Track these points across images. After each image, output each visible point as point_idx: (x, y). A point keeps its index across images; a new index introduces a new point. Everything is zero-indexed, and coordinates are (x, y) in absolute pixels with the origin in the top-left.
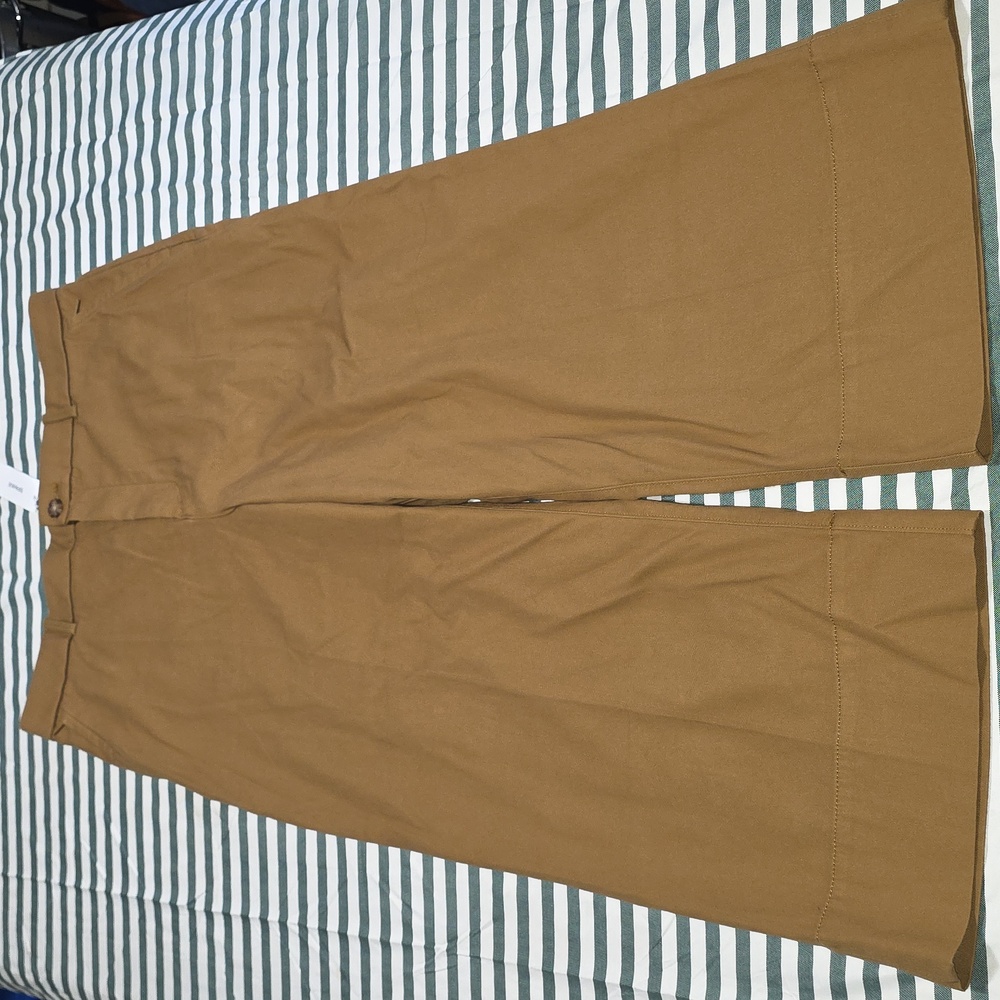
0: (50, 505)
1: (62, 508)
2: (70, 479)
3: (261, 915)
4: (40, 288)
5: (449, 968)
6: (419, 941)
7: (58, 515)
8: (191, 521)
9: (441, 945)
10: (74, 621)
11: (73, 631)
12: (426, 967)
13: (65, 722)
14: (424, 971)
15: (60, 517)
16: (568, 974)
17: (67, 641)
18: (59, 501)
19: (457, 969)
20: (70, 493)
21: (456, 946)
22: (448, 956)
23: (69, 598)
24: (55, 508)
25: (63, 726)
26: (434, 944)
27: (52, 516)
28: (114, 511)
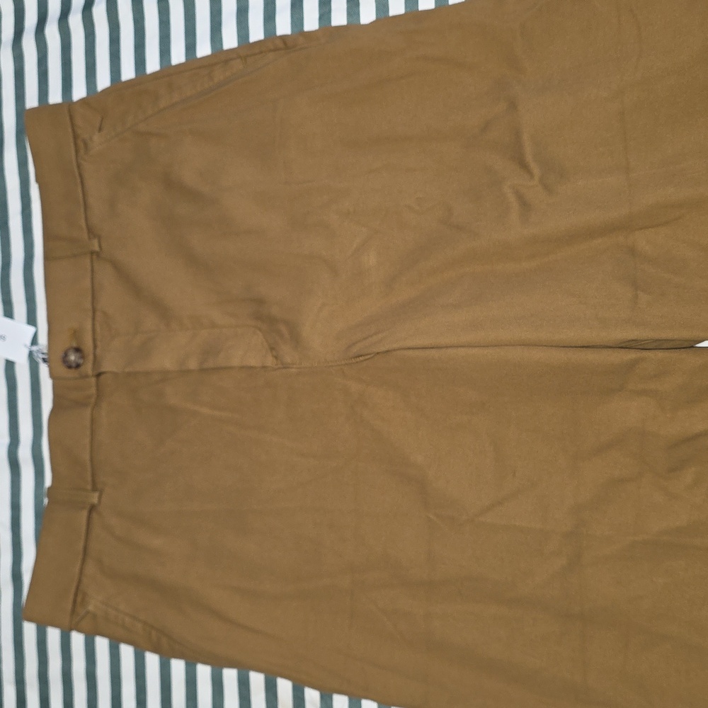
0: (66, 355)
1: (83, 357)
2: (94, 325)
4: (32, 101)
7: (78, 366)
8: (293, 370)
10: (94, 489)
11: (95, 501)
13: (91, 608)
15: (82, 369)
17: (85, 513)
18: (78, 350)
20: (94, 340)
23: (88, 463)
24: (72, 357)
25: (88, 612)
27: (70, 367)
28: (164, 360)
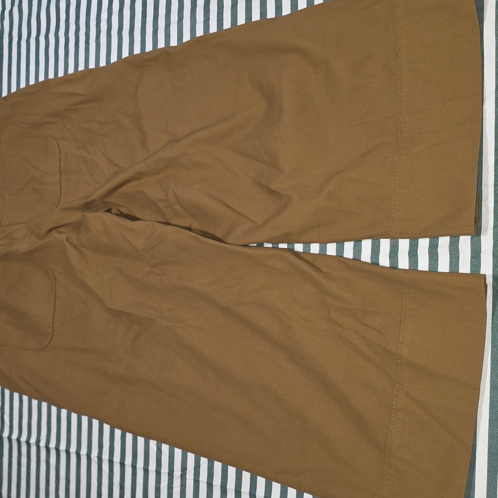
3: (76, 451)
5: (181, 486)
6: (165, 470)
9: (177, 473)
12: (168, 485)
14: (167, 487)
16: (249, 493)
19: (185, 487)
21: (186, 474)
22: (181, 479)
26: (173, 472)
